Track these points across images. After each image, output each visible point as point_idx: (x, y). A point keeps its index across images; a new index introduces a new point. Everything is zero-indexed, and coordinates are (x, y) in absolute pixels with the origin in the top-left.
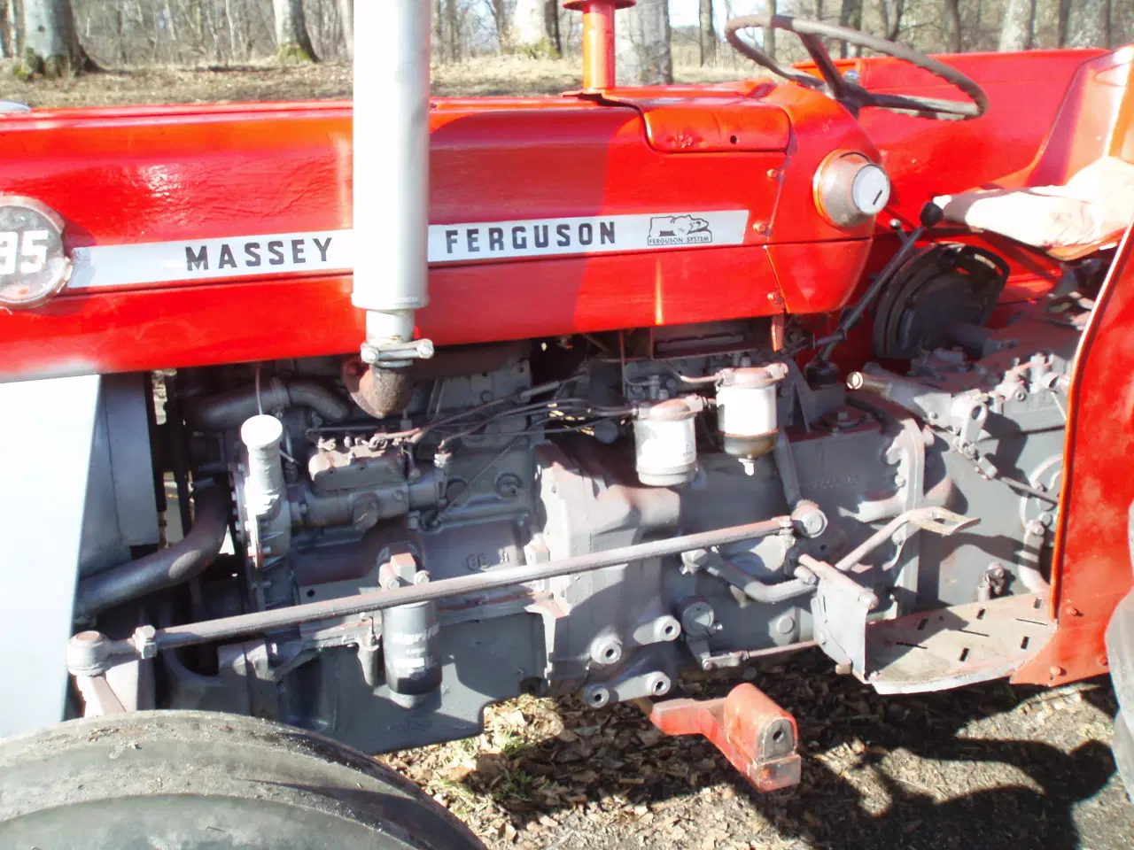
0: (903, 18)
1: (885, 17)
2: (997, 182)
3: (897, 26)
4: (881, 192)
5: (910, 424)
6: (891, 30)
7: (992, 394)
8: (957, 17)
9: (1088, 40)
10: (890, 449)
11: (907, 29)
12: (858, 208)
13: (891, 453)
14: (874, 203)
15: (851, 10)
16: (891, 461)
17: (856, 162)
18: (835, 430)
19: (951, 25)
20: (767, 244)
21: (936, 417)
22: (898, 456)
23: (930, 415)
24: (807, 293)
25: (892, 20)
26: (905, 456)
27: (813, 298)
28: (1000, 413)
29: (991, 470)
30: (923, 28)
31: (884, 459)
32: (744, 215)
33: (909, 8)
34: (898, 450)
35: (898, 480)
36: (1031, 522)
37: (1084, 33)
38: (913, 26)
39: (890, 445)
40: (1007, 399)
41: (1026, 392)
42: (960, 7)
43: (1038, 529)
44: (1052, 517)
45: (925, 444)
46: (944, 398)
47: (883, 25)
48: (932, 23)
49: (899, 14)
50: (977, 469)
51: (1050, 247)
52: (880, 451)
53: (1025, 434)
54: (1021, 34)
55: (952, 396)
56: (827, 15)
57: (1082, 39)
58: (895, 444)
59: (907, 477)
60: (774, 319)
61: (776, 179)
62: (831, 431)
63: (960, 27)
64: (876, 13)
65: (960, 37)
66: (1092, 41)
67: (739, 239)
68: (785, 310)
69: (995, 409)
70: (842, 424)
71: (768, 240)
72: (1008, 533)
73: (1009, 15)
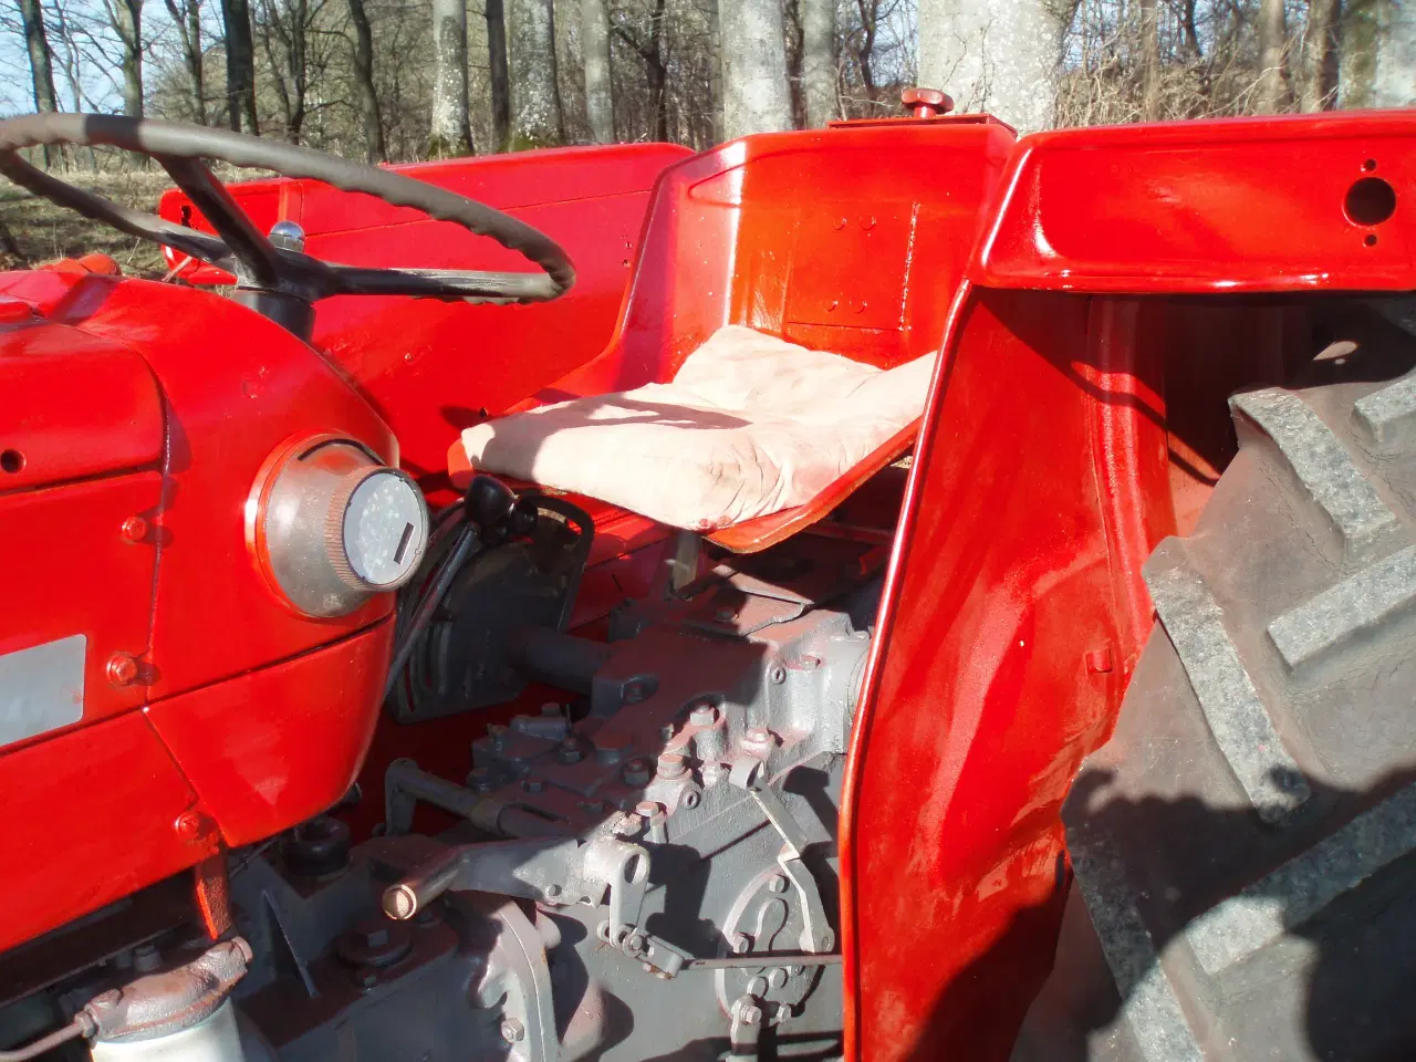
0: (307, 95)
1: (285, 98)
2: (559, 385)
3: (301, 105)
4: (409, 528)
5: (509, 915)
6: (294, 111)
7: (644, 810)
8: (372, 91)
9: (536, 116)
10: (484, 981)
11: (313, 109)
12: (363, 580)
13: (485, 988)
14: (398, 558)
15: (241, 88)
16: (489, 1001)
17: (338, 465)
18: (369, 980)
19: (367, 104)
20: (148, 703)
21: (558, 890)
22: (501, 987)
23: (547, 891)
24: (269, 788)
25: (293, 98)
26: (513, 985)
27: (283, 796)
28: (664, 842)
29: (672, 958)
30: (333, 107)
31: (474, 1001)
32: (75, 646)
33: (312, 84)
34: (498, 978)
35: (508, 1032)
36: (738, 1004)
37: (531, 108)
38: (321, 106)
39: (481, 972)
40: (670, 811)
41: (699, 790)
42: (373, 80)
43: (752, 1014)
44: (766, 979)
45: (546, 948)
46: (568, 851)
47: (284, 105)
48: (342, 101)
49: (301, 92)
50: (647, 967)
51: (712, 530)
52: (465, 986)
53: (708, 859)
54: (455, 112)
55: (580, 843)
56: (210, 95)
57: (530, 114)
58: (490, 970)
59: (523, 1021)
60: (198, 871)
61: (147, 540)
62: (362, 985)
63: (377, 105)
64: (271, 90)
65: (379, 115)
66: (541, 117)
67: (69, 712)
68: (221, 843)
69: (654, 836)
70: (379, 960)
71: (150, 692)
72: (702, 1034)
73: (439, 88)
